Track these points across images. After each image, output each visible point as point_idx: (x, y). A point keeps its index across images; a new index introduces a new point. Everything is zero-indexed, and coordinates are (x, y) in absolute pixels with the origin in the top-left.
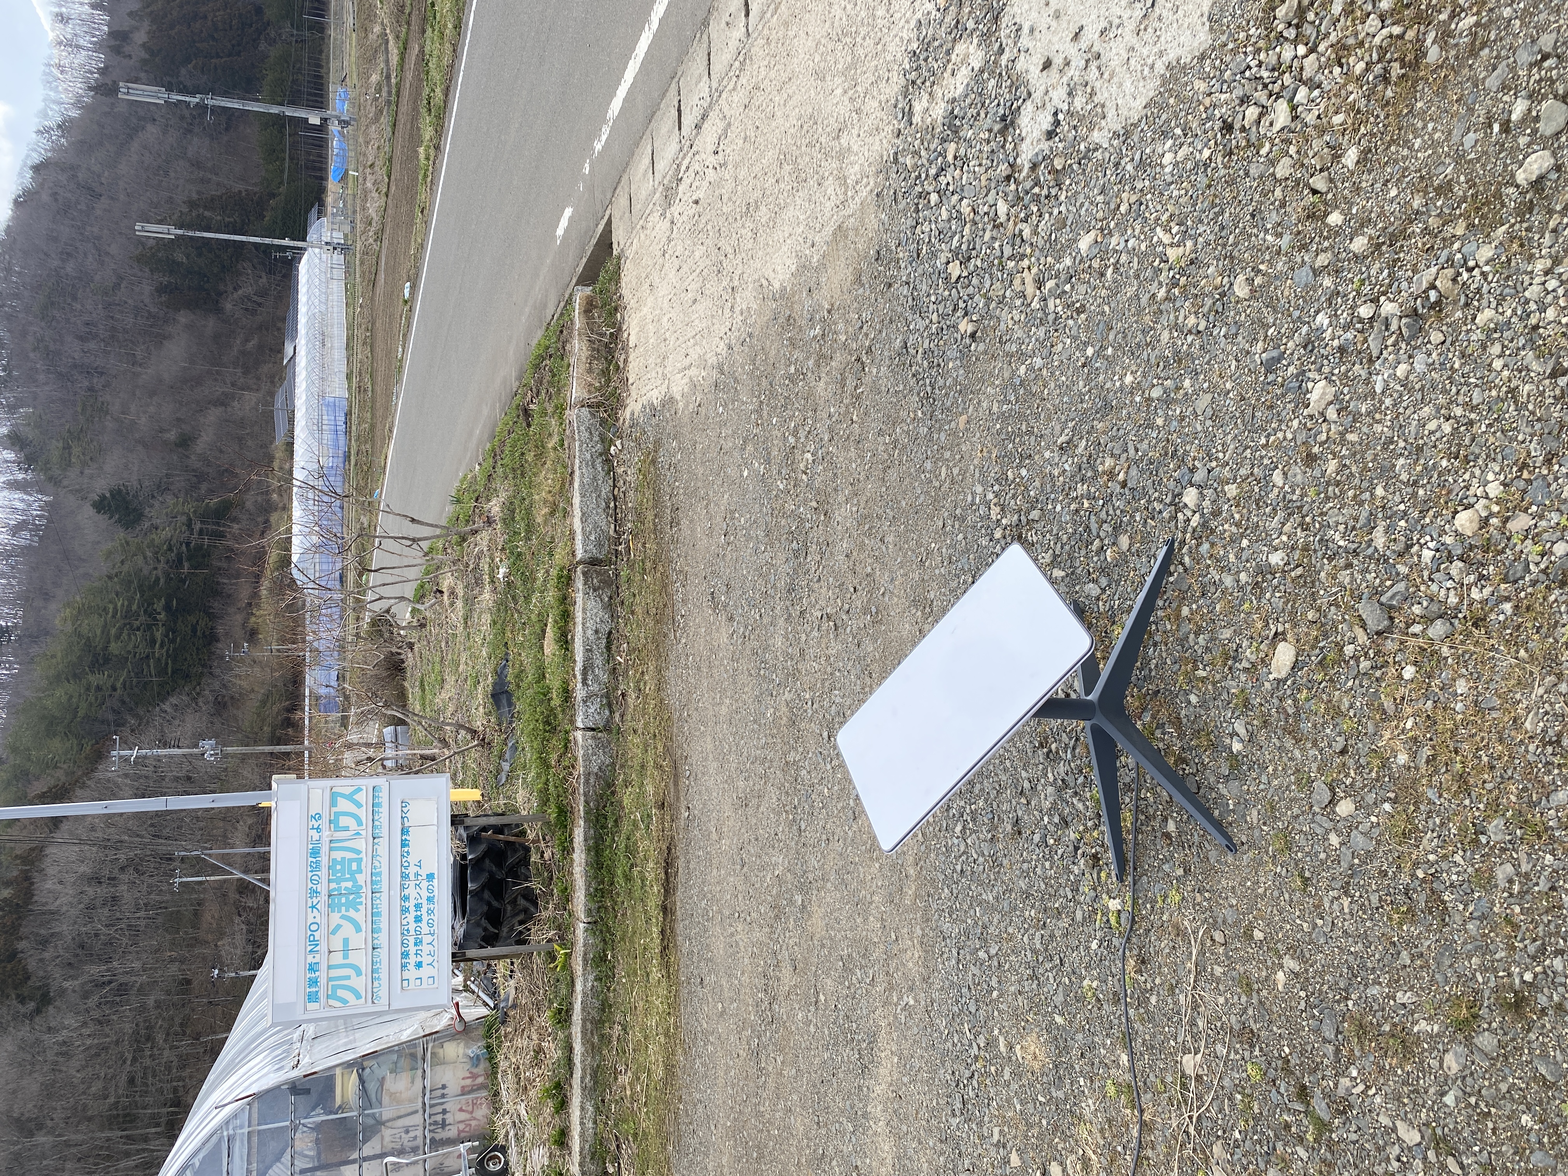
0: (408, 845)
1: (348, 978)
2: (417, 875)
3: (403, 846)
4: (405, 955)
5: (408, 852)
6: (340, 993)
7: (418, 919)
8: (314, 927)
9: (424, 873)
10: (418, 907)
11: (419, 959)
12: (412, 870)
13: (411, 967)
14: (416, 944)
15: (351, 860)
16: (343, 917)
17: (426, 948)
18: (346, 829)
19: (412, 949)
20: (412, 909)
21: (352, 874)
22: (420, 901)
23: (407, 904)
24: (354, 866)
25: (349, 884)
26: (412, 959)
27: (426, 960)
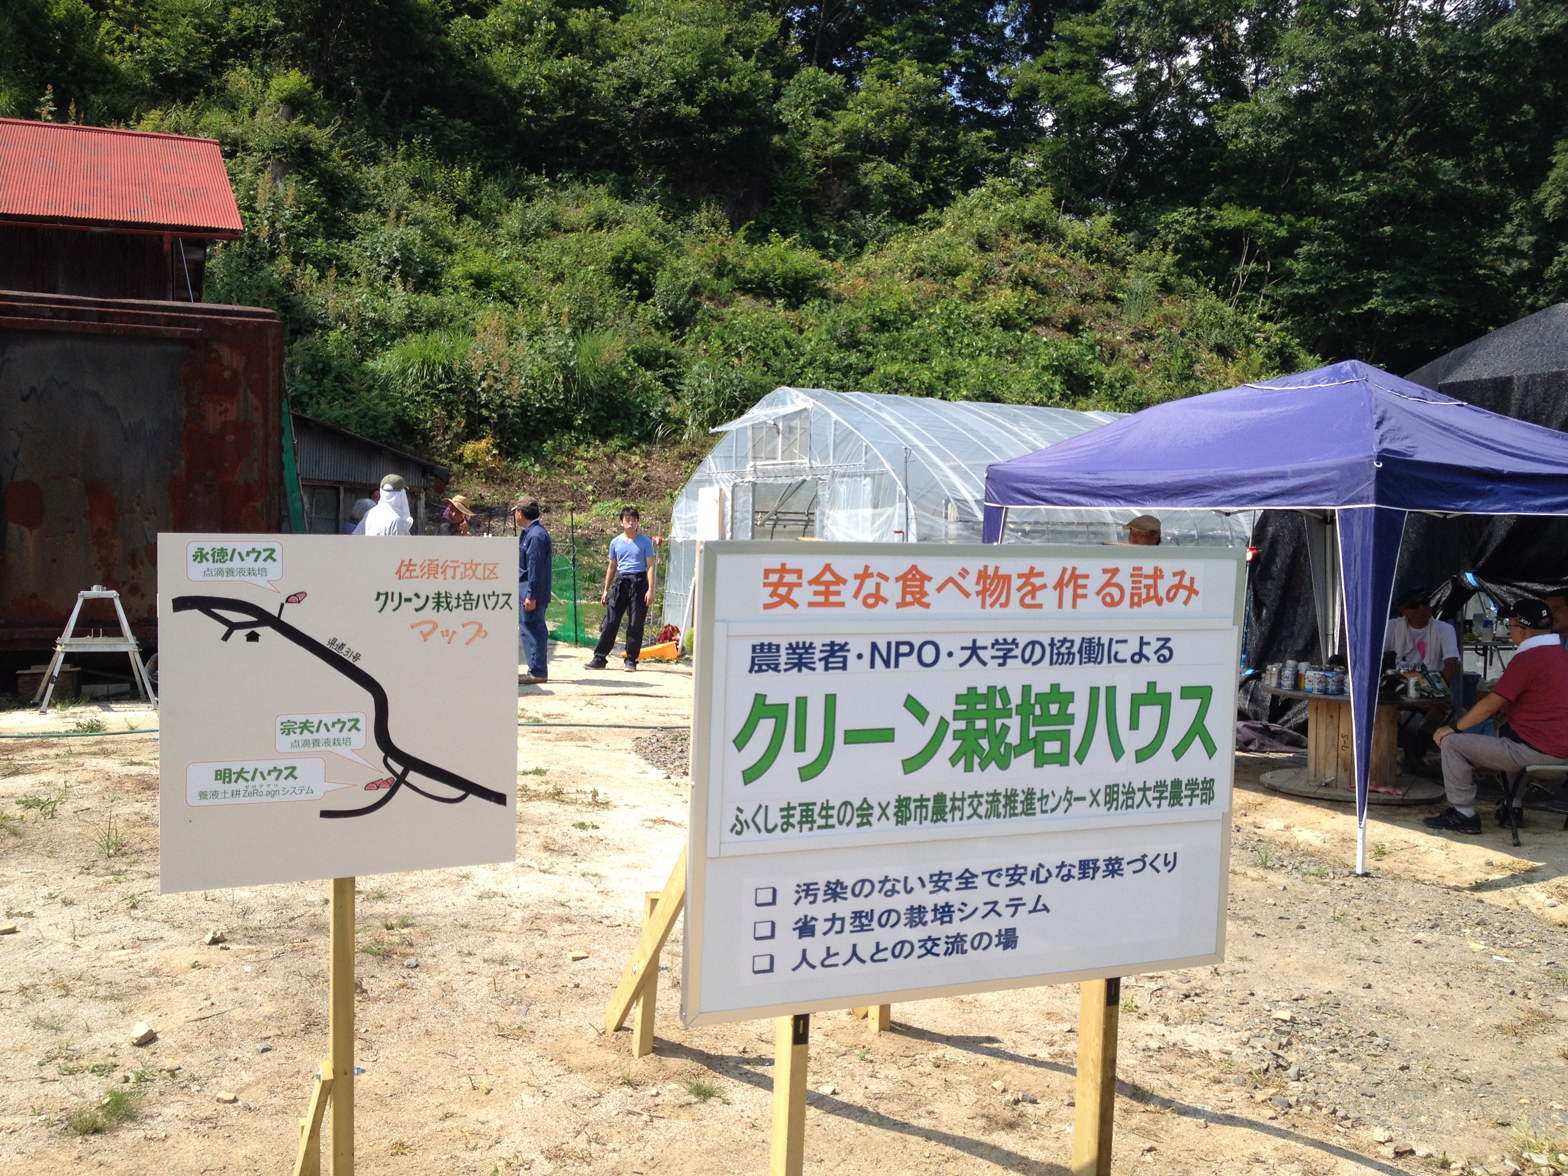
0: (1084, 875)
1: (800, 746)
2: (1016, 904)
3: (1084, 865)
4: (835, 891)
5: (1069, 876)
6: (766, 727)
7: (916, 915)
8: (928, 654)
9: (1022, 922)
10: (944, 912)
11: (821, 926)
12: (1028, 891)
13: (805, 908)
14: (857, 915)
15: (1064, 738)
16: (943, 724)
17: (842, 943)
18: (1134, 725)
19: (845, 908)
20: (941, 898)
21: (1036, 744)
22: (957, 916)
23: (953, 885)
24: (1051, 747)
25: (1013, 738)
26: (822, 910)
27: (815, 947)
